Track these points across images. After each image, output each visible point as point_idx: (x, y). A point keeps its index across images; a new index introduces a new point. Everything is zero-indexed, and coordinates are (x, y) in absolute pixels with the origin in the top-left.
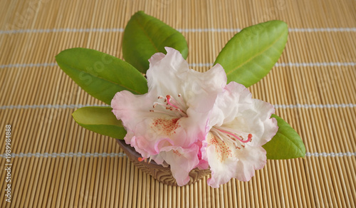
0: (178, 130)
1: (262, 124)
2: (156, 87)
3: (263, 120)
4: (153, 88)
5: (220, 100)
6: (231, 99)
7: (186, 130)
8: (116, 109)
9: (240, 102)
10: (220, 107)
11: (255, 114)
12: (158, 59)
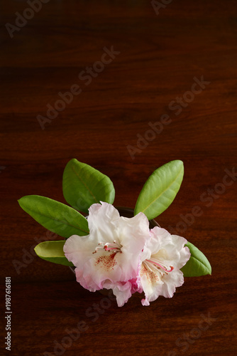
0: (115, 267)
1: (178, 253)
2: (96, 231)
3: (179, 250)
4: (94, 230)
5: (148, 243)
6: (156, 240)
7: (121, 266)
8: (67, 253)
9: (162, 241)
10: (148, 247)
11: (173, 246)
12: (96, 209)
